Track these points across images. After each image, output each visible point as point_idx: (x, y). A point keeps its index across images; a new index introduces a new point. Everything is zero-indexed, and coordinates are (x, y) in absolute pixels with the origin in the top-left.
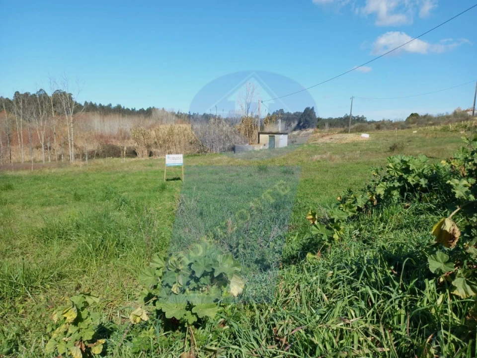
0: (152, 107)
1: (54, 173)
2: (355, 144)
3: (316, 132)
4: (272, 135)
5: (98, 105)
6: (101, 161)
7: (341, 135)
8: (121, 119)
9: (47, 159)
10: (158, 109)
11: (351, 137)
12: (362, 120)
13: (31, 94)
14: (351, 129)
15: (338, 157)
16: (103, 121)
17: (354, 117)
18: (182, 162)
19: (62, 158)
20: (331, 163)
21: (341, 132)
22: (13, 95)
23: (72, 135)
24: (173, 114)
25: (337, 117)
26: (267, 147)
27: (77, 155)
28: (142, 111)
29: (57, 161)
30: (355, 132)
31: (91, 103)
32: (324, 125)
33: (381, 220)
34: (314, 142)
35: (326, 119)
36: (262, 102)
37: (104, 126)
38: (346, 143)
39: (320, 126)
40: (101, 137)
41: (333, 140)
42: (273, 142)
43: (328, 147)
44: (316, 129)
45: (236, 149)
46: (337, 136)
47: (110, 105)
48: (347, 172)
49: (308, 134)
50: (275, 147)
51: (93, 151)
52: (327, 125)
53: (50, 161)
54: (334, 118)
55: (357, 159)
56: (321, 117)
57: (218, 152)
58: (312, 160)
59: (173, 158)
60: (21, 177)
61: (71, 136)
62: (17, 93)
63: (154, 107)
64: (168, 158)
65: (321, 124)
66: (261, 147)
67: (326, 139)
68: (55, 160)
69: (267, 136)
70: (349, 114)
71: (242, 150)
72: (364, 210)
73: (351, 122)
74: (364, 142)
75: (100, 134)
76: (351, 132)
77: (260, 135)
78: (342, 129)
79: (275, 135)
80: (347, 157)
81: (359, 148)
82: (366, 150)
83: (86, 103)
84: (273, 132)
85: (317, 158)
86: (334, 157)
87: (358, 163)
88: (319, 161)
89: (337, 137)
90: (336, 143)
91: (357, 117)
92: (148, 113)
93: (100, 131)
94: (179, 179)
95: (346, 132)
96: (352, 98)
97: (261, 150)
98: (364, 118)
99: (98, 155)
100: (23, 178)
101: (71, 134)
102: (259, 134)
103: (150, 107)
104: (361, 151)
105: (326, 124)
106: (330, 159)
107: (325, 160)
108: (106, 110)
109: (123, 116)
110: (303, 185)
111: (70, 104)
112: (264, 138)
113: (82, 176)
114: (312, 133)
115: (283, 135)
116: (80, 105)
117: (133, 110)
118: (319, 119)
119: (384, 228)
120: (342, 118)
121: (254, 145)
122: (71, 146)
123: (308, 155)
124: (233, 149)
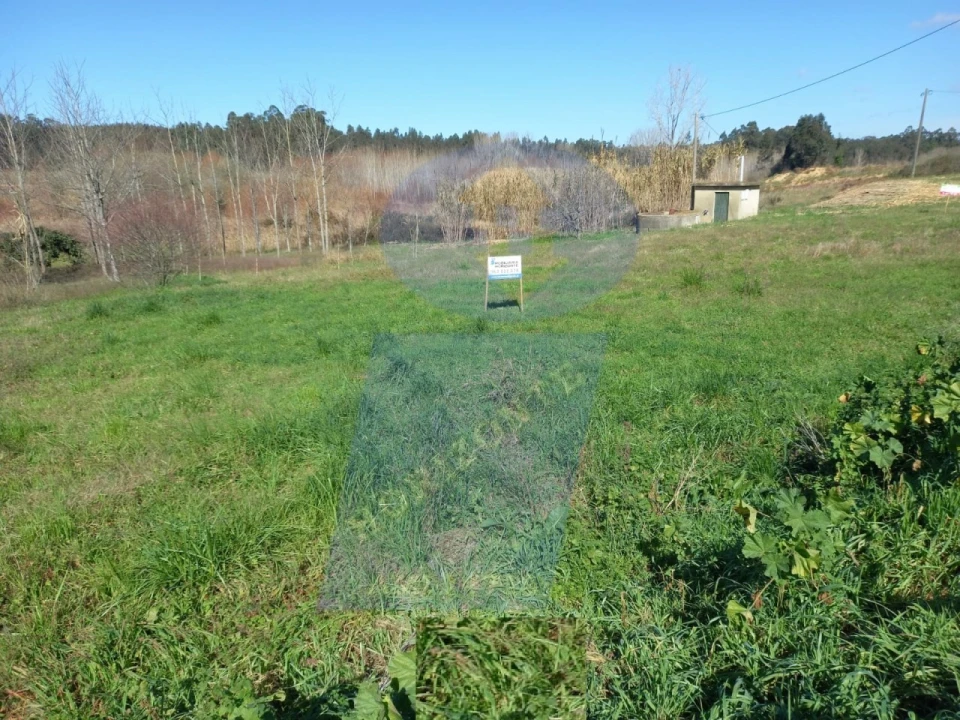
0: (473, 132)
1: (292, 282)
2: (924, 209)
3: (830, 175)
4: (723, 190)
5: (373, 132)
6: (376, 251)
7: (891, 182)
8: (415, 159)
9: (283, 246)
10: (485, 135)
11: (915, 190)
12: (951, 140)
13: (256, 116)
14: (918, 167)
15: (875, 245)
16: (382, 165)
17: (931, 134)
18: (520, 272)
19: (310, 243)
20: (855, 263)
21: (892, 176)
22: (226, 120)
23: (325, 200)
24: (515, 143)
25: (887, 135)
26: (710, 218)
27: (335, 236)
28: (454, 140)
29: (300, 251)
30: (929, 175)
31: (360, 128)
32: (854, 155)
33: (922, 522)
34: (822, 204)
35: (858, 141)
36: (702, 118)
37: (384, 174)
38: (901, 207)
39: (842, 160)
40: (380, 195)
41: (870, 197)
42: (724, 206)
43: (857, 217)
44: (831, 167)
45: (641, 223)
46: (882, 187)
47: (396, 130)
48: (891, 292)
49: (812, 180)
50: (730, 218)
51: (363, 230)
52: (860, 154)
53: (289, 250)
54: (879, 136)
55: (923, 251)
56: (844, 137)
57: (603, 229)
58: (811, 254)
59: (503, 265)
60: (237, 292)
61: (322, 203)
62: (232, 116)
63: (476, 131)
64: (493, 263)
65: (844, 153)
66: (698, 220)
67: (853, 196)
68: (297, 249)
69: (712, 194)
70: (916, 127)
71: (655, 225)
72: (888, 477)
73: (920, 149)
74: (947, 202)
75: (376, 190)
76: (918, 175)
77: (698, 193)
78: (898, 166)
79: (731, 192)
80: (898, 247)
81: (932, 220)
82: (951, 226)
83: (350, 128)
84: (726, 184)
85: (824, 250)
86: (865, 246)
87: (923, 265)
88: (828, 258)
89: (882, 190)
90: (876, 207)
91: (936, 132)
92: (465, 144)
93: (376, 186)
94: (514, 303)
95: (904, 174)
96: (926, 94)
97: (696, 227)
98: (956, 134)
99: (371, 238)
100: (241, 295)
101: (322, 199)
102: (694, 189)
103: (470, 132)
104: (935, 229)
105: (857, 151)
106: (856, 251)
107: (842, 255)
108: (388, 142)
109: (420, 152)
110: (780, 324)
111: (319, 140)
112: (705, 198)
113: (339, 291)
114: (822, 178)
115: (747, 191)
116: (340, 133)
117: (438, 139)
118: (840, 143)
119: (927, 544)
120: (897, 137)
121: (680, 214)
122: (324, 222)
123: (802, 241)
124: (635, 222)
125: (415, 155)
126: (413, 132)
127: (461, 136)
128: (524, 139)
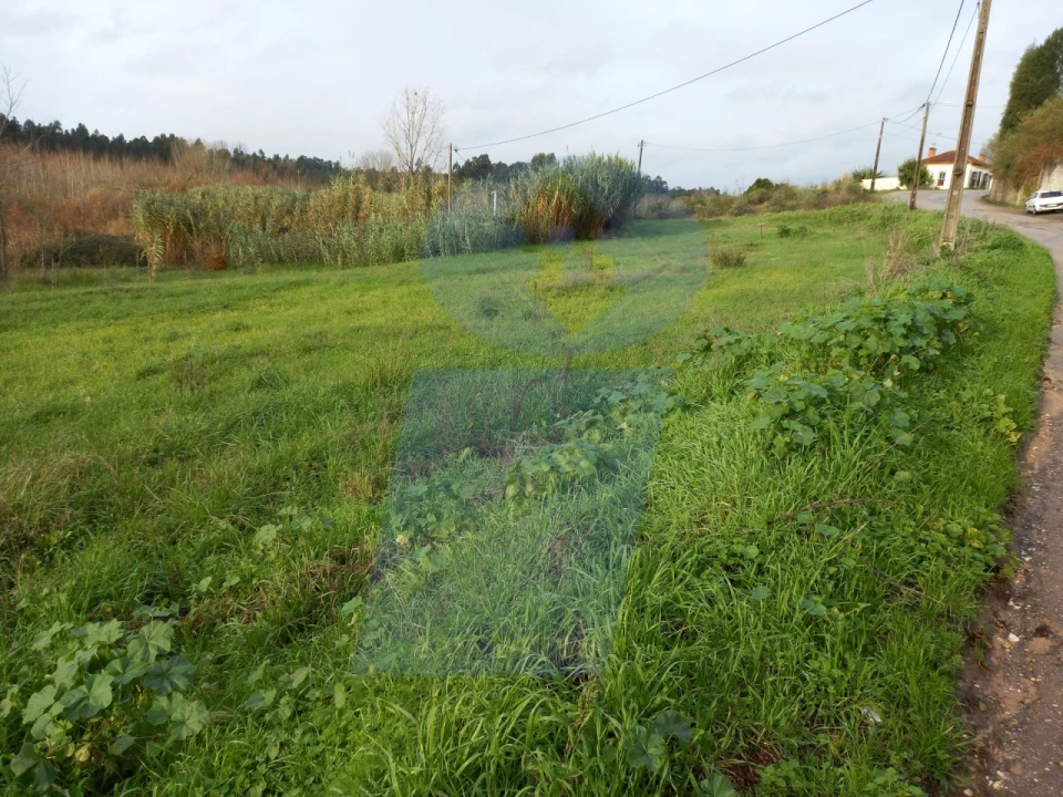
0: (168, 136)
10: (184, 141)
24: (224, 154)
63: (172, 136)
103: (163, 135)
125: (68, 158)
126: (82, 129)
127: (150, 140)
128: (236, 151)
